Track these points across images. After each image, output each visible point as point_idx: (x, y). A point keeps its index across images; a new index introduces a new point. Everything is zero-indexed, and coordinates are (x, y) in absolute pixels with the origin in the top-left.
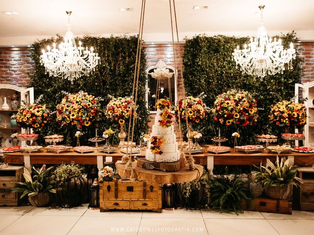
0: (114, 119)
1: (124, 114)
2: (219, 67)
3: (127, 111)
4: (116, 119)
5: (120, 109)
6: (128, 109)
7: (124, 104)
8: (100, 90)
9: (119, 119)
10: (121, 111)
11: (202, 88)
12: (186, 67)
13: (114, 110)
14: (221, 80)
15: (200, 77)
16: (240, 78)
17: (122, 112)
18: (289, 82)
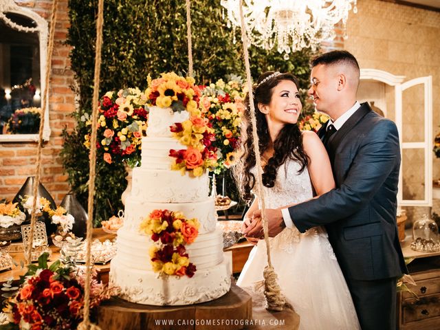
2: (163, 24)
11: (126, 72)
12: (80, 15)
14: (168, 58)
15: (118, 43)
16: (210, 56)
18: (300, 73)
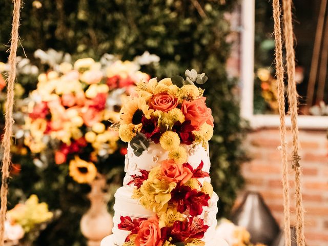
0: (52, 157)
1: (90, 137)
3: (107, 124)
4: (60, 158)
5: (72, 113)
6: (109, 114)
7: (92, 92)
8: (52, 29)
9: (69, 158)
10: (79, 122)
13: (49, 117)
17: (84, 129)
